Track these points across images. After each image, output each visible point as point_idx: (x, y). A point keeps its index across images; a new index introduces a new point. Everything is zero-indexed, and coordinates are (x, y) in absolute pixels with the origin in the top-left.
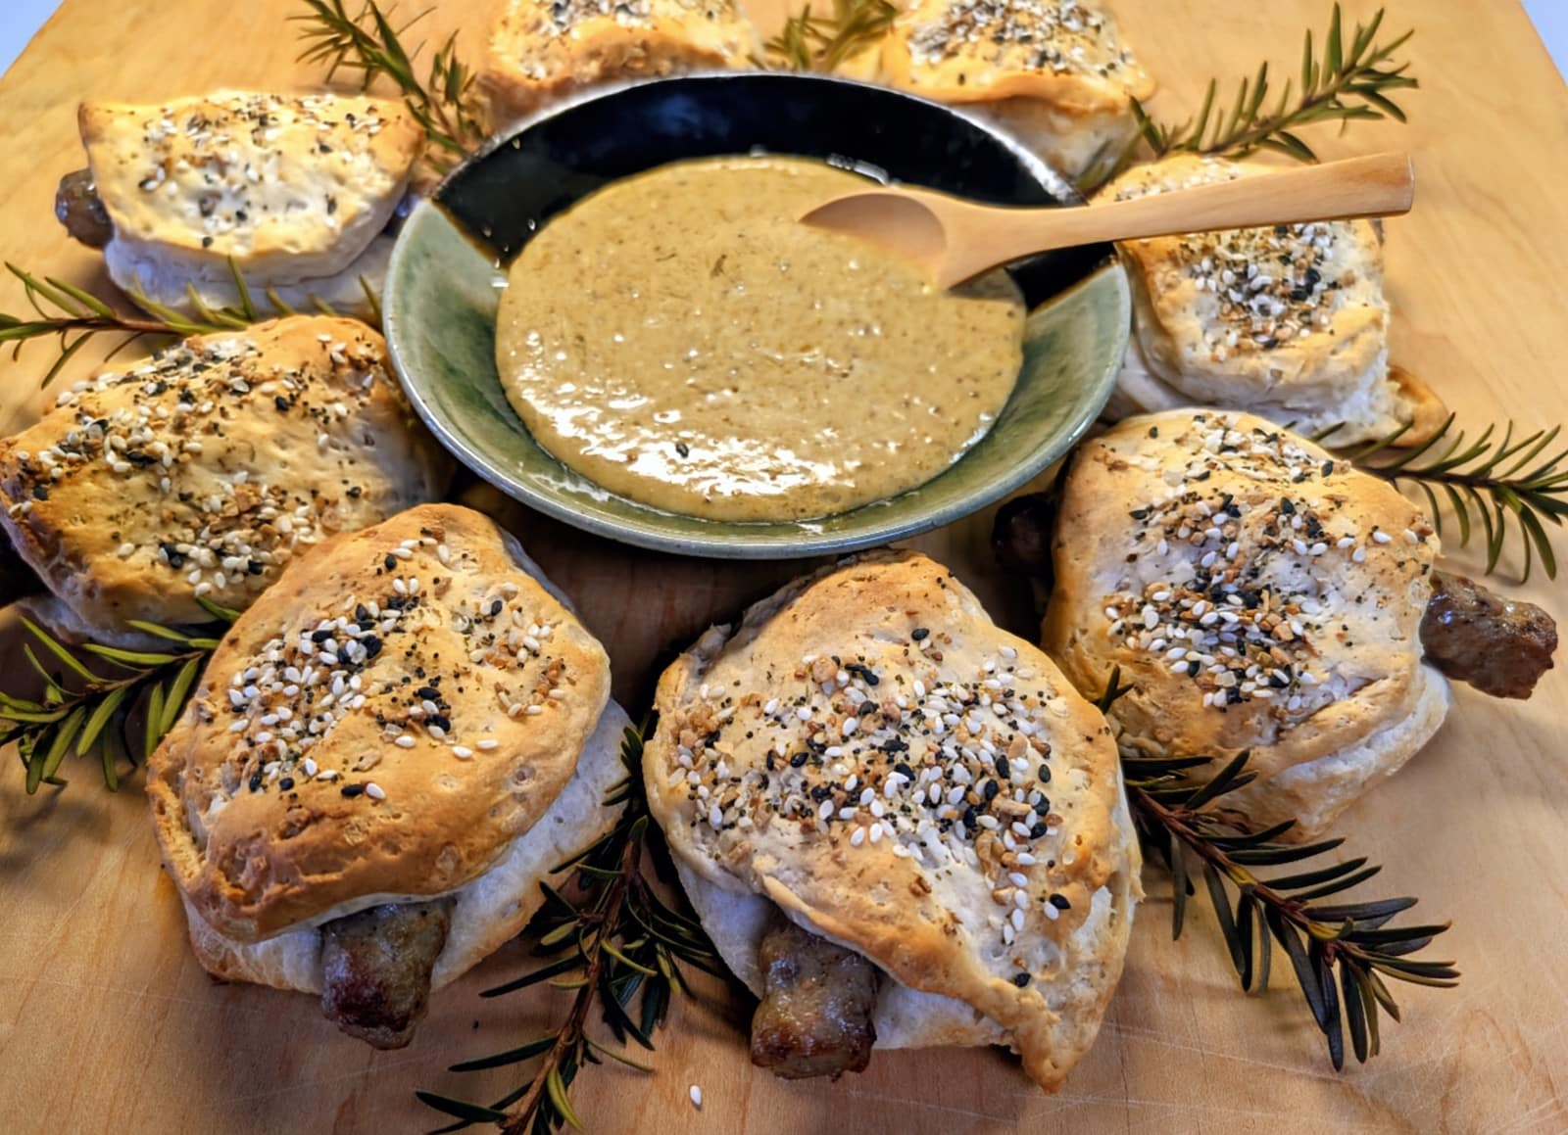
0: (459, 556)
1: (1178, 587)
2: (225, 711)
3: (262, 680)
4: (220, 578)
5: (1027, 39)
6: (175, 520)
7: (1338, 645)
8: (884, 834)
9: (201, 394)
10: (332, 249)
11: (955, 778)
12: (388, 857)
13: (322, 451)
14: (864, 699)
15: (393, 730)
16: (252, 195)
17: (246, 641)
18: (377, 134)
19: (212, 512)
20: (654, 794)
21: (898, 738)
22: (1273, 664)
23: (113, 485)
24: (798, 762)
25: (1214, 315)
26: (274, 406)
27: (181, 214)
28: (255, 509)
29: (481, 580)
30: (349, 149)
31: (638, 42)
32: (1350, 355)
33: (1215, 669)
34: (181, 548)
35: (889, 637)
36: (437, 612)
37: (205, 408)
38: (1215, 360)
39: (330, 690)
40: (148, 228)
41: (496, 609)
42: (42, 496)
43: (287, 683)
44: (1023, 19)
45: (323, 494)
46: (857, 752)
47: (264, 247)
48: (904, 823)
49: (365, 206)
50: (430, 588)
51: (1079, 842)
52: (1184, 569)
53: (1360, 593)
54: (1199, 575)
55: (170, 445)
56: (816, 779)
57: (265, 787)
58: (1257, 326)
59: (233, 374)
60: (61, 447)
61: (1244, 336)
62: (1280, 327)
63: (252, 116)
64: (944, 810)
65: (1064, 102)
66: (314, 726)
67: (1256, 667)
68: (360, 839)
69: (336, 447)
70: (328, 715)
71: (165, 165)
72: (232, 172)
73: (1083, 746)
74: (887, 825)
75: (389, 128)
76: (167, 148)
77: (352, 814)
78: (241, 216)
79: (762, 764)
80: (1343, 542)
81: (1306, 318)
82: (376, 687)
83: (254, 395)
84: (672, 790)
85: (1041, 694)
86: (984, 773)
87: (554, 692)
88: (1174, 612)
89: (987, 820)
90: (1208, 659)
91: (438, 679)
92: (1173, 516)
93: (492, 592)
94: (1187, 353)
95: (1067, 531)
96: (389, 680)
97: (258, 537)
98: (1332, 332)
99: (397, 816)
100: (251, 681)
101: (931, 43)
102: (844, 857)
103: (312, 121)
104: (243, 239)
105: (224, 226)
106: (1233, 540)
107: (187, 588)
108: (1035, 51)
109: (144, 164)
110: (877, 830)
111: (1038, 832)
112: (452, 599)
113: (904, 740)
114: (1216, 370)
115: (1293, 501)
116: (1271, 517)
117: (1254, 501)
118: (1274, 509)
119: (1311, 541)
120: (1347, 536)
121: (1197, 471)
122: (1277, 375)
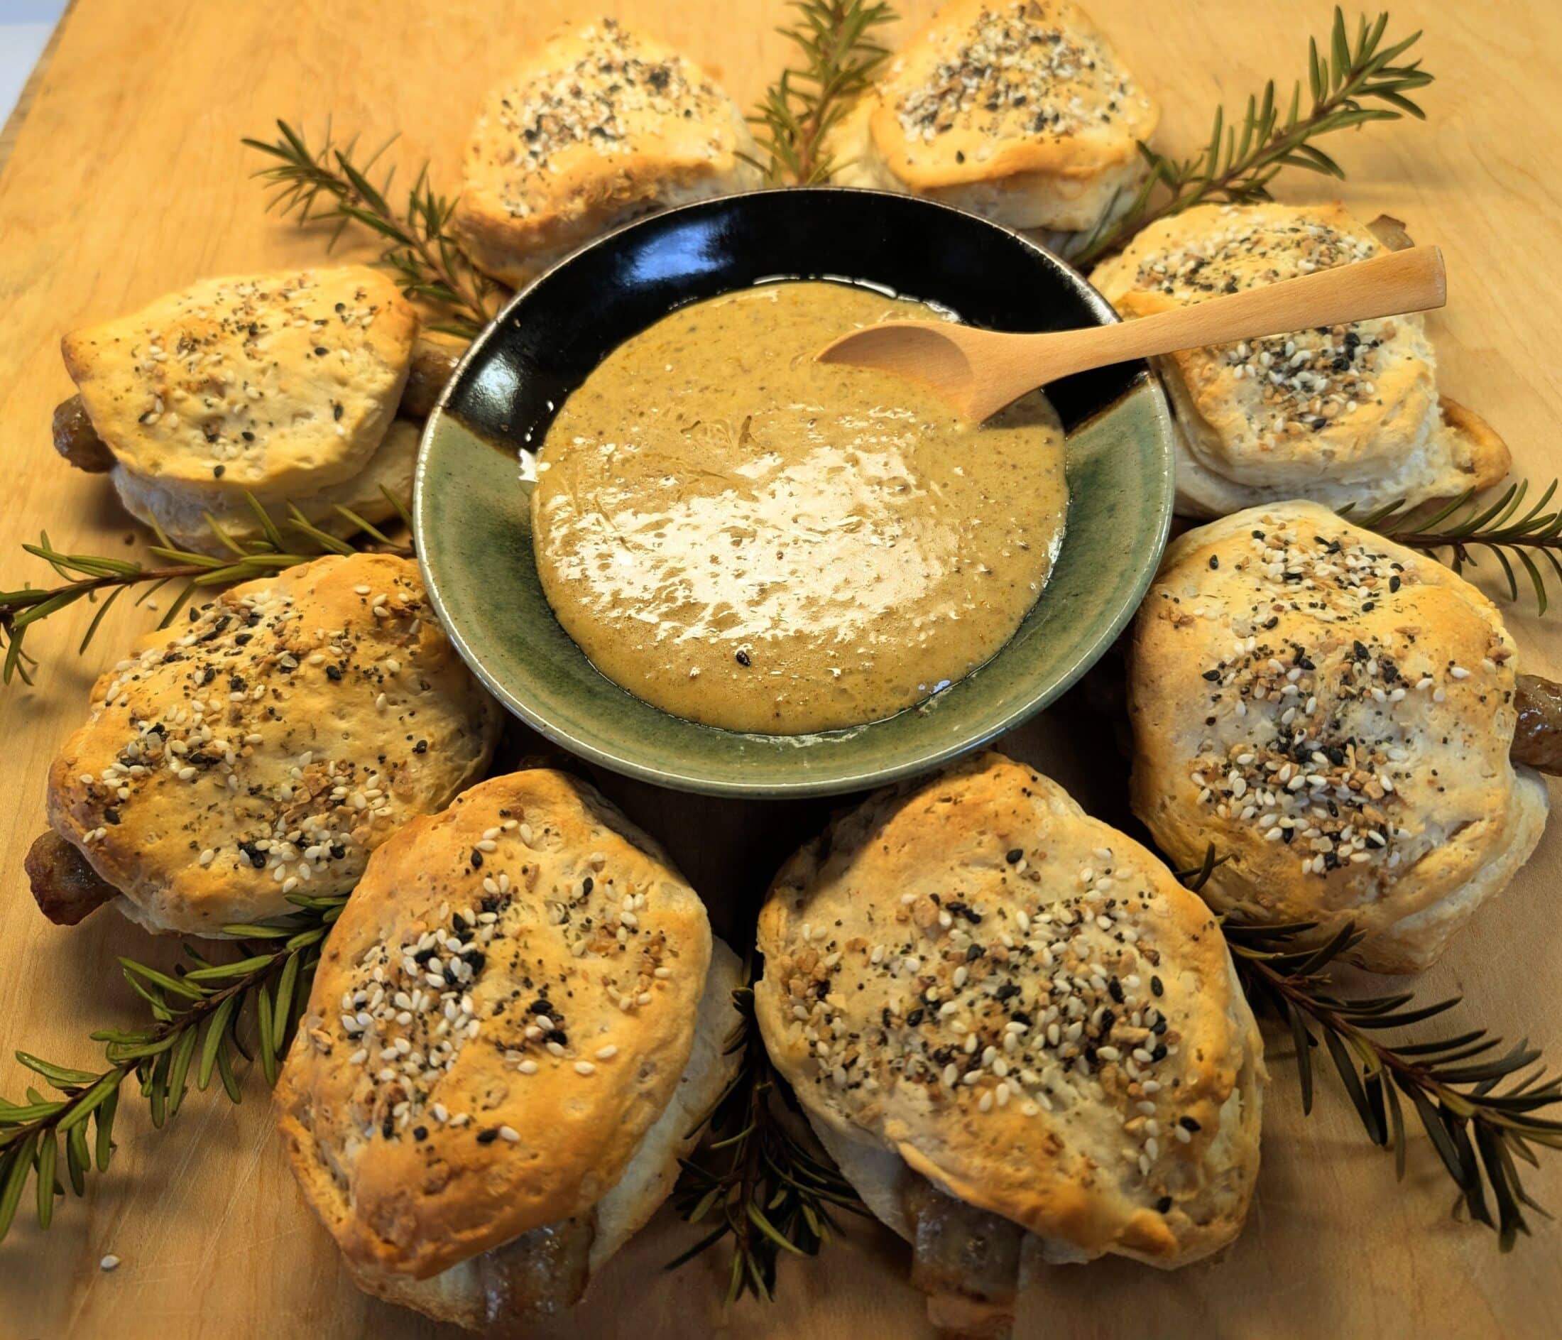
0: (541, 832)
1: (1261, 746)
2: (341, 1038)
3: (372, 1005)
4: (304, 869)
5: (1020, 102)
6: (249, 816)
7: (1430, 791)
8: (1012, 1094)
9: (249, 677)
10: (347, 457)
11: (1072, 1014)
12: (535, 1200)
13: (382, 712)
14: (969, 942)
15: (512, 1056)
16: (254, 413)
17: (349, 953)
18: (370, 325)
19: (284, 800)
20: (774, 1049)
21: (1009, 982)
22: (1366, 825)
23: (182, 793)
24: (915, 1019)
25: (1257, 400)
26: (325, 676)
27: (187, 444)
28: (328, 790)
29: (567, 856)
30: (344, 347)
31: (621, 172)
32: (1401, 422)
33: (1309, 833)
34: (261, 845)
35: (983, 862)
36: (532, 908)
37: (257, 694)
38: (1264, 449)
39: (443, 1015)
40: (156, 465)
41: (588, 886)
42: (113, 819)
43: (400, 1010)
44: (1014, 77)
45: (390, 759)
46: (971, 1004)
47: (277, 468)
48: (1029, 1076)
49: (371, 403)
50: (521, 881)
51: (1200, 1058)
52: (1264, 727)
53: (1444, 733)
54: (1280, 732)
55: (230, 741)
56: (939, 1041)
57: (398, 1136)
58: (1303, 408)
59: (279, 649)
60: (123, 762)
61: (1290, 419)
62: (1326, 403)
63: (241, 329)
64: (1068, 1049)
65: (1071, 169)
66: (435, 1059)
67: (1350, 828)
68: (503, 1188)
69: (394, 703)
70: (446, 1045)
71: (164, 397)
72: (231, 393)
73: (1189, 947)
74: (1012, 1082)
75: (382, 317)
76: (161, 378)
77: (493, 1162)
78: (248, 437)
79: (878, 1019)
80: (1424, 683)
81: (1350, 389)
82: (490, 1006)
83: (303, 669)
84: (792, 1048)
85: (1141, 895)
86: (1098, 1001)
87: (660, 972)
88: (1259, 776)
89: (1108, 1051)
90: (1300, 823)
91: (546, 987)
92: (1247, 675)
93: (580, 866)
94: (1234, 445)
95: (1141, 697)
96: (499, 996)
97: (334, 819)
98: (1379, 403)
99: (534, 1156)
100: (360, 1006)
101: (921, 112)
102: (975, 1127)
103: (301, 323)
104: (254, 462)
105: (232, 450)
106: (1311, 695)
107: (273, 886)
108: (1031, 114)
109: (140, 398)
110: (1003, 1090)
111: (1160, 1054)
112: (544, 889)
113: (1016, 983)
114: (1267, 457)
115: (1366, 644)
116: (1346, 666)
117: (1327, 649)
118: (1347, 656)
119: (1389, 687)
120: (1425, 675)
121: (1264, 616)
122: (1329, 455)
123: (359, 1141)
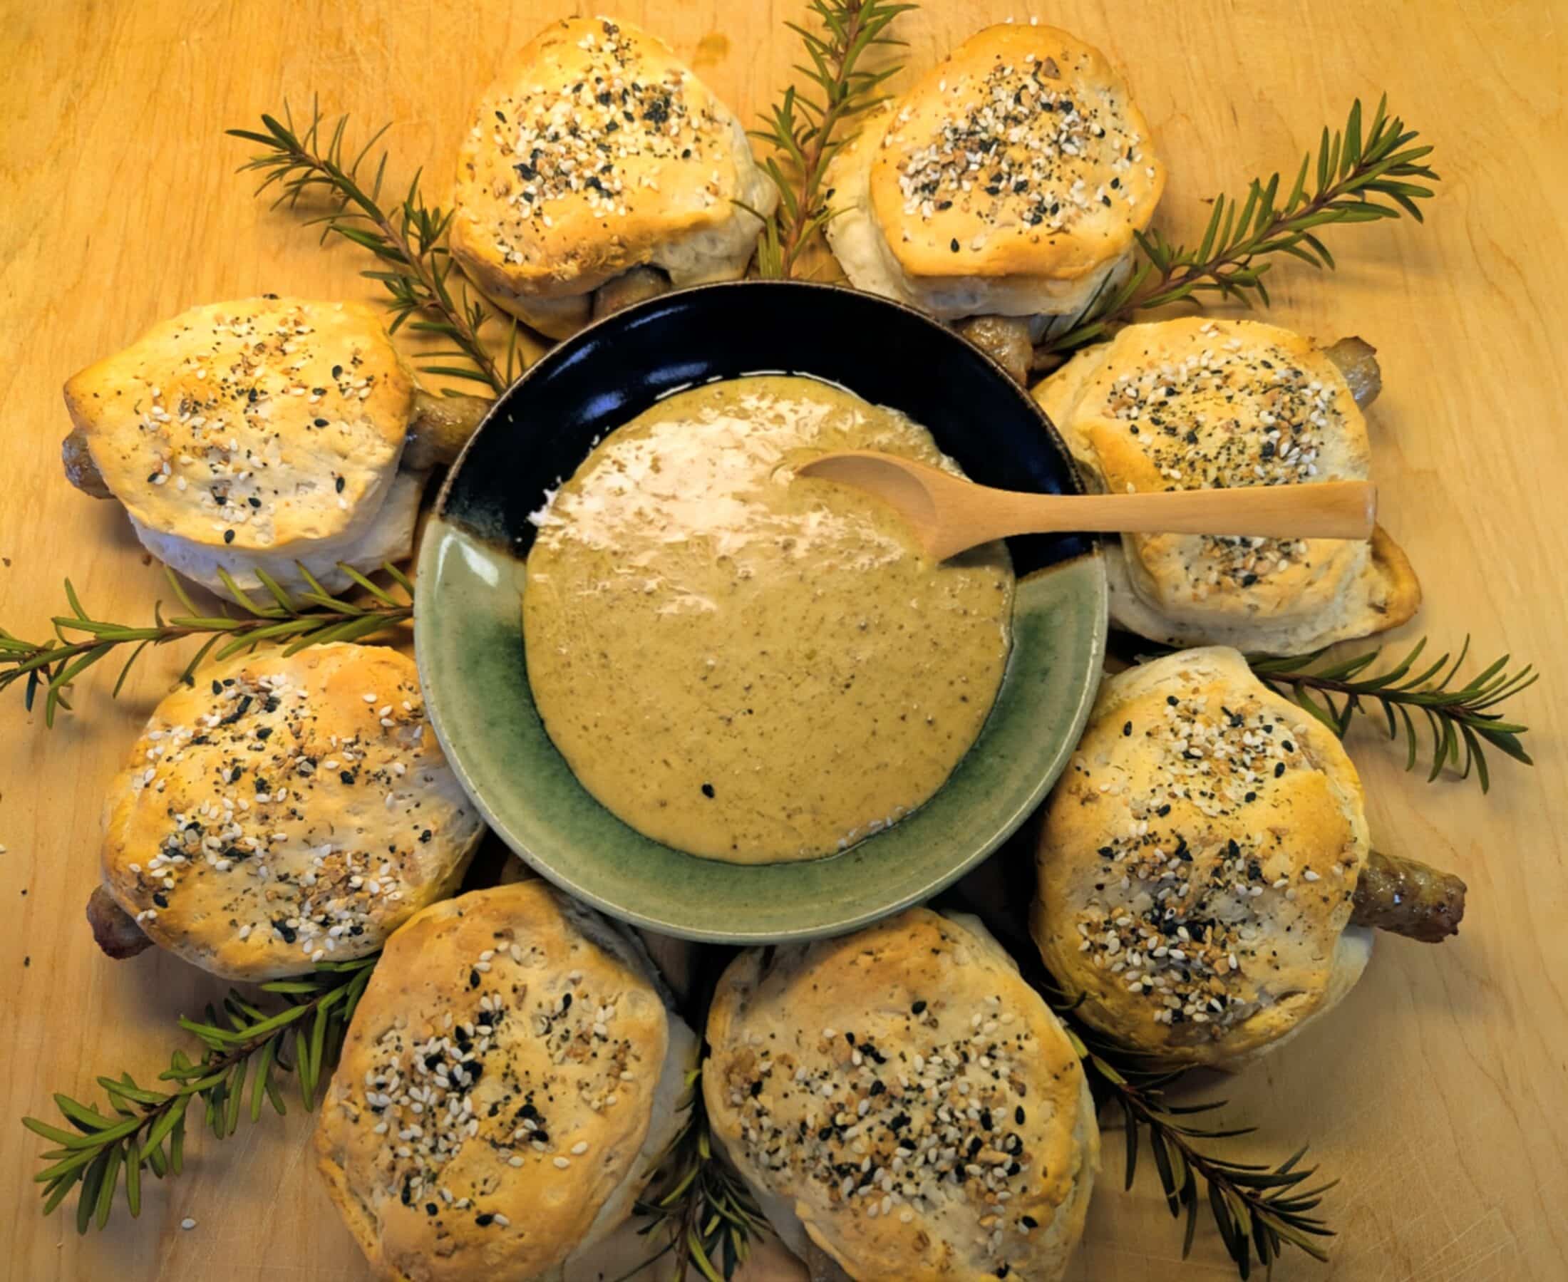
0: (528, 950)
1: (1138, 914)
2: (365, 1108)
3: (391, 1089)
4: (330, 944)
5: (1021, 187)
6: (279, 898)
7: (1267, 968)
8: (894, 1204)
9: (272, 777)
10: (348, 527)
11: (949, 1140)
12: (520, 1266)
13: (391, 808)
14: (874, 1078)
15: (504, 1152)
16: (259, 480)
17: (371, 1032)
18: (367, 397)
19: (309, 886)
21: (902, 1114)
22: (1209, 993)
23: (220, 880)
24: (825, 1134)
25: (1197, 551)
26: (340, 780)
27: (197, 505)
28: (347, 879)
29: (549, 974)
30: (343, 419)
31: (615, 239)
32: (1323, 585)
33: (1163, 990)
34: (291, 924)
35: (893, 1010)
36: (521, 1022)
37: (280, 798)
38: (1196, 598)
39: (448, 1110)
40: (169, 523)
41: (567, 1000)
42: (162, 902)
43: (414, 1101)
44: (1016, 154)
45: (399, 848)
46: (870, 1129)
47: (285, 537)
48: (909, 1188)
49: (371, 476)
50: (511, 999)
51: (1045, 1174)
52: (1143, 899)
53: (1289, 924)
54: (1156, 905)
55: (258, 837)
56: (842, 1157)
57: (414, 1205)
58: (1238, 564)
59: (299, 753)
60: (166, 852)
61: (1224, 573)
62: (1260, 559)
63: (241, 393)
64: (943, 1165)
65: (1062, 272)
66: (443, 1145)
67: (1198, 991)
68: (496, 1259)
69: (401, 797)
70: (451, 1135)
71: (172, 461)
72: (238, 460)
73: (1050, 1083)
74: (895, 1195)
75: (379, 389)
76: (167, 440)
77: (488, 1241)
78: (255, 503)
79: (797, 1125)
80: (1279, 883)
81: (1285, 549)
82: (486, 1108)
83: (319, 772)
84: (729, 1127)
85: (1019, 1037)
86: (970, 1129)
87: (625, 1075)
88: (1131, 939)
89: (973, 1168)
90: (1159, 980)
91: (532, 1093)
92: (1134, 857)
93: (561, 982)
94: (1168, 593)
95: (1044, 855)
96: (493, 1100)
97: (353, 903)
98: (1308, 565)
99: (521, 1236)
100: (381, 1087)
101: (922, 179)
102: (862, 1228)
103: (301, 391)
104: (263, 527)
105: (241, 515)
106: (1185, 881)
107: (303, 957)
108: (1030, 203)
109: (146, 458)
110: (887, 1202)
111: (1014, 1170)
112: (530, 1004)
113: (907, 1114)
114: (1197, 606)
115: (1239, 842)
116: (1218, 862)
117: (1205, 843)
118: (1222, 852)
119: (1251, 883)
120: (1283, 876)
121: (1157, 802)
122: (1254, 608)
123: (383, 1194)
